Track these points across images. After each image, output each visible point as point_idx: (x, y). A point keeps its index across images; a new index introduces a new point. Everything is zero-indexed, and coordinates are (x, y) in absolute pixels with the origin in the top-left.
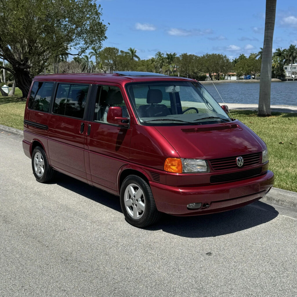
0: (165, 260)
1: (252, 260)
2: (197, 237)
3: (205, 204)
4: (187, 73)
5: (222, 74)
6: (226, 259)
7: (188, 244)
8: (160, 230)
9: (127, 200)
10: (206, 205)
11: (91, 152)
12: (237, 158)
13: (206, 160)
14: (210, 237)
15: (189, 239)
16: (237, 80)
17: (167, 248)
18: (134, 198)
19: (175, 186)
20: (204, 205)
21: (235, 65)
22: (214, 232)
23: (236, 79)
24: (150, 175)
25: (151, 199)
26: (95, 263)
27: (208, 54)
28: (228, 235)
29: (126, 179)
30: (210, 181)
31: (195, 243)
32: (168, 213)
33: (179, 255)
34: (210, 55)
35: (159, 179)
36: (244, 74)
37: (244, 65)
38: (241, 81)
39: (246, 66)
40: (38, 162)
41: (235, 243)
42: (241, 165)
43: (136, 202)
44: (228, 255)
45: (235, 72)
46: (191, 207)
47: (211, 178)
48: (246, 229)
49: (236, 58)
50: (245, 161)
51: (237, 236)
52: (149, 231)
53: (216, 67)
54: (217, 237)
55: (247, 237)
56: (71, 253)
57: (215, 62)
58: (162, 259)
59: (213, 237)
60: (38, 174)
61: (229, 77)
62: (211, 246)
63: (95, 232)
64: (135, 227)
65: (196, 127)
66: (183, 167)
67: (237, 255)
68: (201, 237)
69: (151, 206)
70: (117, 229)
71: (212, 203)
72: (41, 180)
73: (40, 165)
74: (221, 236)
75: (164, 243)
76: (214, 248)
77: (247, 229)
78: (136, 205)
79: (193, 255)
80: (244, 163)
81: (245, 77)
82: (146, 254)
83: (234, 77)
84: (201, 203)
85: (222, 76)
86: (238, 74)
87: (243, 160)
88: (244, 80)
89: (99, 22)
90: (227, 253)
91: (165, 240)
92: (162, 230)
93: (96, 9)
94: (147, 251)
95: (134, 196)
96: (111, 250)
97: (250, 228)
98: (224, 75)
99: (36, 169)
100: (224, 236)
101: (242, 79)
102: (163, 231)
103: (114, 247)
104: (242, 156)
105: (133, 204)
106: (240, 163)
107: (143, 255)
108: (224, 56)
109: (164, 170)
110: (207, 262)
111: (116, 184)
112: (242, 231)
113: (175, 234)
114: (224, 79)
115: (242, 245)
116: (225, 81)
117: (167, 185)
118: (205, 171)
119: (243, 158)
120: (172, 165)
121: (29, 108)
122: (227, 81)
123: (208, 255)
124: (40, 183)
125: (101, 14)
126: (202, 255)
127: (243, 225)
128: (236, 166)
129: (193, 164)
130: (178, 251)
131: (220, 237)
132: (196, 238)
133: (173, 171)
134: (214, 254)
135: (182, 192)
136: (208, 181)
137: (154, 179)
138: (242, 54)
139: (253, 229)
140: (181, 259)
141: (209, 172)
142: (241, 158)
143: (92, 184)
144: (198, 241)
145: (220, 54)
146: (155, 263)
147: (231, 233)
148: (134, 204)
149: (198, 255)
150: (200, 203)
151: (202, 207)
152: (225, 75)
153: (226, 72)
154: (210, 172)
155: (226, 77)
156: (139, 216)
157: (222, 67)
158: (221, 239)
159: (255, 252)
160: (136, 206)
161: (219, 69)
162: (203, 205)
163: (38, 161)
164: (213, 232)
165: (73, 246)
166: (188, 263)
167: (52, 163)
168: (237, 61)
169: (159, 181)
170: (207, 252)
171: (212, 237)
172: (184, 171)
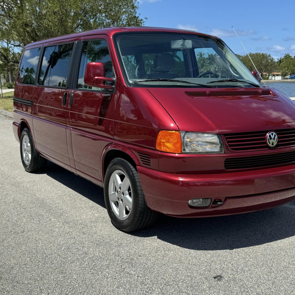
0: (148, 285)
1: (286, 290)
2: (205, 249)
3: (216, 200)
4: (228, 74)
5: (266, 74)
6: (244, 287)
7: (189, 261)
8: (153, 237)
9: (112, 193)
10: (217, 203)
11: (73, 129)
12: (267, 134)
13: (219, 135)
14: (225, 250)
15: (192, 251)
16: (282, 80)
17: (156, 265)
18: (119, 190)
19: (173, 173)
20: (215, 202)
21: (280, 64)
22: (232, 242)
23: (280, 79)
24: (139, 157)
25: (139, 192)
26: (38, 285)
27: (252, 53)
28: (252, 247)
29: (111, 163)
30: (225, 166)
31: (200, 259)
32: (165, 212)
33: (170, 278)
34: (253, 54)
35: (150, 163)
36: (289, 74)
37: (289, 65)
38: (285, 80)
39: (292, 66)
40: (26, 148)
41: (262, 261)
42: (273, 144)
43: (122, 195)
44: (248, 280)
45: (280, 72)
46: (196, 204)
47: (225, 161)
48: (280, 239)
49: (281, 58)
50: (279, 140)
51: (265, 250)
52: (138, 238)
53: (259, 66)
54: (235, 249)
55: (282, 252)
56: (13, 268)
57: (258, 61)
58: (142, 283)
59: (230, 249)
60: (27, 162)
61: (274, 77)
62: (223, 265)
63: (62, 237)
64: (120, 232)
65: (208, 90)
66: (183, 144)
67: (262, 281)
68: (211, 250)
69: (140, 202)
70: (94, 233)
71: (226, 199)
72: (28, 169)
73: (28, 151)
74: (242, 249)
75: (154, 257)
76: (228, 269)
77: (282, 239)
78: (122, 200)
79: (192, 279)
80: (279, 142)
81: (290, 76)
82: (120, 275)
83: (279, 77)
84: (210, 198)
85: (266, 76)
86: (283, 74)
87: (276, 137)
88: (289, 80)
89: (135, 17)
90: (246, 277)
91: (156, 252)
92: (156, 237)
93: (133, 2)
94: (124, 269)
95: (120, 188)
96: (71, 266)
97: (286, 239)
98: (267, 74)
99: (24, 155)
100: (246, 249)
101: (287, 79)
102: (158, 238)
103: (78, 261)
104: (275, 131)
105: (118, 198)
106: (271, 141)
107: (117, 275)
108: (268, 55)
109: (156, 150)
110: (212, 291)
111: (100, 171)
112: (274, 242)
113: (173, 243)
114: (268, 79)
115: (272, 264)
116: (269, 81)
117: (160, 171)
118: (218, 151)
119: (278, 134)
120: (168, 141)
121: (18, 83)
122: (271, 81)
123: (216, 279)
124: (28, 172)
125: (137, 8)
126: (206, 278)
127: (275, 234)
128: (266, 145)
129: (198, 141)
130: (171, 270)
131: (239, 250)
132: (204, 251)
133: (168, 150)
134: (226, 279)
135: (182, 182)
136: (222, 167)
137: (143, 163)
138: (288, 54)
139: (291, 240)
140: (172, 285)
141: (223, 152)
142: (274, 134)
143: (76, 173)
144: (206, 255)
145: (264, 53)
146: (130, 291)
147: (257, 245)
148: (120, 199)
149: (201, 279)
150: (208, 199)
151: (212, 205)
152: (269, 75)
153: (270, 72)
154: (225, 153)
155: (270, 77)
156: (126, 215)
157: (266, 66)
158: (240, 255)
159: (291, 276)
160: (122, 202)
161: (263, 68)
162: (213, 201)
163: (25, 146)
164: (230, 242)
165: (20, 257)
166: (182, 292)
167: (38, 148)
168: (282, 61)
169: (150, 165)
170: (215, 275)
171: (228, 250)
172: (184, 150)
